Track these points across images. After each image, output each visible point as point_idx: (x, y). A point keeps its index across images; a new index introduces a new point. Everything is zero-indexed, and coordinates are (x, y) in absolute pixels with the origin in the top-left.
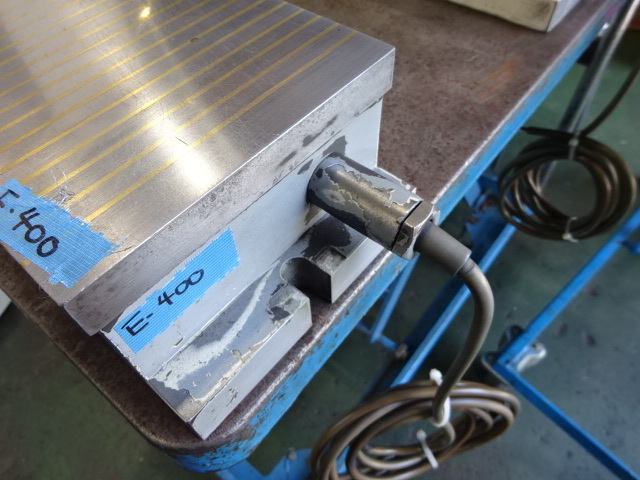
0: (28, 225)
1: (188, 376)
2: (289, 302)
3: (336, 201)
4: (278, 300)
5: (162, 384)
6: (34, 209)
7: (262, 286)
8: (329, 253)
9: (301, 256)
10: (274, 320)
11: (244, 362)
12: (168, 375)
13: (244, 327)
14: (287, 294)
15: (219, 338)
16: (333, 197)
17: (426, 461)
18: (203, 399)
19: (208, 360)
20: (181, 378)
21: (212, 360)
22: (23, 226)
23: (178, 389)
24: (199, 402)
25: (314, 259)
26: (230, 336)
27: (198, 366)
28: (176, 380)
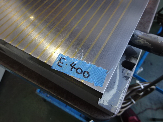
0: (75, 68)
1: (109, 101)
2: (128, 74)
3: (140, 43)
4: (124, 74)
5: (103, 104)
6: (73, 63)
7: (118, 70)
8: (133, 57)
9: (125, 60)
10: (126, 80)
11: (123, 93)
12: (103, 101)
13: (119, 83)
14: (126, 71)
15: (113, 88)
16: (139, 42)
17: (132, 102)
18: (117, 107)
19: (113, 95)
20: (107, 102)
21: (114, 95)
22: (73, 69)
23: (108, 105)
24: (116, 108)
25: (129, 60)
26: (116, 87)
27: (111, 97)
28: (106, 102)
